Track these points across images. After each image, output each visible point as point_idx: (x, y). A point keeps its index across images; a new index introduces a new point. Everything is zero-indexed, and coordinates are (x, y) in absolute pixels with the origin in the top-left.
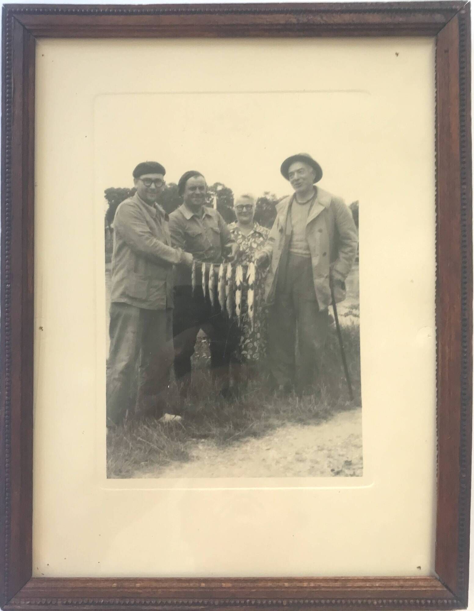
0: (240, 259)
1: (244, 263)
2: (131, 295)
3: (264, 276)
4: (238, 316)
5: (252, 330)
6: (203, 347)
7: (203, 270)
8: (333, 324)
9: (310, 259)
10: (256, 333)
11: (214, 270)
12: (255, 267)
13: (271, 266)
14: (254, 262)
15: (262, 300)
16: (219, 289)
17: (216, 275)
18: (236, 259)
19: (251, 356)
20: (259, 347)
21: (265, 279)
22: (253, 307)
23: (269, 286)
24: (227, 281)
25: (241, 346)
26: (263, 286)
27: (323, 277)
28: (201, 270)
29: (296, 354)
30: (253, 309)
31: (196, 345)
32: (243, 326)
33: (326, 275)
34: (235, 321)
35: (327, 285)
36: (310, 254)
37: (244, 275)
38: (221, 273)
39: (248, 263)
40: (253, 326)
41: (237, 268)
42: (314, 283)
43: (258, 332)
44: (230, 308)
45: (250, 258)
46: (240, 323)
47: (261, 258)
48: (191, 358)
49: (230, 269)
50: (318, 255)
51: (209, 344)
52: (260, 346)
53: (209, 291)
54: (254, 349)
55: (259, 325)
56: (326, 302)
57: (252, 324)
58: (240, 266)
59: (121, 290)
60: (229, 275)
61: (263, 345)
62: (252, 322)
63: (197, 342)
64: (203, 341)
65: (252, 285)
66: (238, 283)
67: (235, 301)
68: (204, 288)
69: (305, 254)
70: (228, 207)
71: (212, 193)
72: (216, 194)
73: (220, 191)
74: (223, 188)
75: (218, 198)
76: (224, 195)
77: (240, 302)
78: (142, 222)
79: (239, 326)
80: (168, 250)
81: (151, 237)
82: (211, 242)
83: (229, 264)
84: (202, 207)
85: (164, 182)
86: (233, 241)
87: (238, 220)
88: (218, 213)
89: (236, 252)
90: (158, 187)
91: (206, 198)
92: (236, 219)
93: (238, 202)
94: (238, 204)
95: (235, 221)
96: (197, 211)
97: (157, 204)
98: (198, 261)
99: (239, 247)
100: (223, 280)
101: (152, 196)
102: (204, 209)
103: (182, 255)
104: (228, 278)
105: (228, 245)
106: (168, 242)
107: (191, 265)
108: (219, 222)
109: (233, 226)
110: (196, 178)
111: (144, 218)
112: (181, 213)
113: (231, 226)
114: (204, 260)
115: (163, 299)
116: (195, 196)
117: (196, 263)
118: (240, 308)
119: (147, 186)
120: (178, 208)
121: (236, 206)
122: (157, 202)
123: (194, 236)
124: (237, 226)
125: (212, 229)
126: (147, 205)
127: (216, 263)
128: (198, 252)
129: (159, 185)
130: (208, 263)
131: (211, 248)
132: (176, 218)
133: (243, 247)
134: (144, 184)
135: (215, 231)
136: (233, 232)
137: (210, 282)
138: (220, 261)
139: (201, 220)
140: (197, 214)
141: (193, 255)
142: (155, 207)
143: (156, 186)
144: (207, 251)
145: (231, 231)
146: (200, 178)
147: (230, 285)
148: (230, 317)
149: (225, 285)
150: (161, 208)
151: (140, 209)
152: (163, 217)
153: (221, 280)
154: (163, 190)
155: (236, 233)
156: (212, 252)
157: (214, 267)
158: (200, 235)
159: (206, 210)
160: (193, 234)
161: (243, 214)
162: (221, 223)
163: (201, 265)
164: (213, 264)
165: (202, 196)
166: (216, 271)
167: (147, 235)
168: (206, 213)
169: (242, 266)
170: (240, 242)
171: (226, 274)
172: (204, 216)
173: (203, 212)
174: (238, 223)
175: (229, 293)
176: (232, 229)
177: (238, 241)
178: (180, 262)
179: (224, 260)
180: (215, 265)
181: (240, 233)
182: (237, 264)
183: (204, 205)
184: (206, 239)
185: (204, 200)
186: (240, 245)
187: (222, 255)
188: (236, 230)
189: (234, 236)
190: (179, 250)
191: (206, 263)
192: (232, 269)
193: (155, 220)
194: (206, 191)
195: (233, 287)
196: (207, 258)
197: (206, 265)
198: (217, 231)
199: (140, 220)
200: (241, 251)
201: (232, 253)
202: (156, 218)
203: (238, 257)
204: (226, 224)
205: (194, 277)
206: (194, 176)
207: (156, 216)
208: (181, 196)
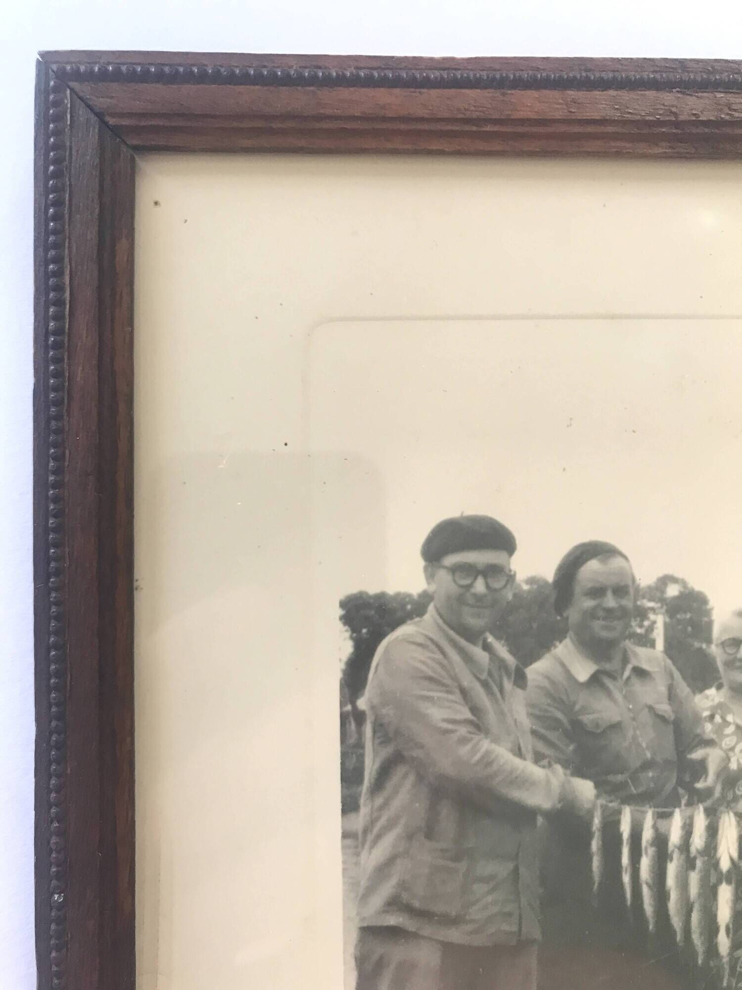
0: (730, 796)
2: (417, 904)
4: (722, 957)
7: (625, 828)
11: (655, 827)
16: (671, 881)
17: (660, 841)
18: (717, 793)
24: (695, 858)
28: (618, 829)
32: (736, 984)
34: (714, 972)
38: (675, 837)
41: (721, 821)
44: (701, 934)
49: (700, 822)
53: (641, 886)
58: (732, 815)
59: (386, 890)
60: (698, 841)
66: (725, 865)
67: (715, 916)
68: (626, 879)
70: (697, 645)
71: (651, 604)
72: (662, 607)
73: (675, 598)
74: (682, 590)
75: (668, 620)
76: (685, 612)
77: (730, 918)
78: (449, 692)
79: (725, 984)
80: (523, 771)
81: (473, 736)
82: (647, 748)
83: (699, 808)
84: (622, 646)
85: (512, 573)
86: (710, 743)
87: (724, 681)
88: (669, 662)
89: (718, 775)
90: (496, 590)
91: (633, 620)
92: (720, 678)
93: (725, 629)
94: (726, 637)
95: (716, 684)
96: (609, 659)
97: (490, 639)
98: (611, 801)
99: (728, 759)
100: (681, 854)
101: (478, 616)
102: (629, 652)
103: (563, 786)
104: (697, 850)
105: (697, 755)
106: (523, 749)
107: (590, 813)
108: (671, 689)
109: (710, 698)
110: (604, 561)
111: (455, 678)
112: (563, 665)
113: (706, 700)
114: (628, 800)
115: (510, 914)
116: (601, 613)
117: (604, 808)
118: (731, 936)
119: (462, 587)
120: (552, 648)
121: (719, 642)
122: (492, 633)
123: (599, 731)
124: (722, 700)
125: (651, 708)
126: (463, 642)
127: (662, 807)
128: (611, 778)
129: (497, 584)
130: (637, 808)
131: (647, 765)
132: (548, 678)
133: (738, 761)
134: (455, 581)
135: (660, 713)
136: (712, 717)
137: (645, 863)
138: (673, 801)
139: (620, 682)
140: (608, 666)
141: (597, 786)
142: (487, 647)
143: (488, 586)
144: (636, 771)
145: (706, 714)
146: (616, 563)
147: (701, 871)
148: (700, 962)
149: (687, 870)
150: (502, 651)
151: (443, 653)
152: (509, 675)
153: (676, 856)
154: (510, 597)
155: (718, 719)
156: (651, 774)
157: (655, 817)
158: (616, 727)
159: (636, 655)
160: (597, 726)
161: (738, 664)
162: (678, 690)
163: (619, 812)
164: (653, 809)
165: (623, 614)
166: (662, 830)
167: (463, 730)
168: (634, 662)
169: (737, 814)
170: (729, 745)
171: (691, 839)
172: (627, 673)
173: (625, 661)
174: (724, 690)
175: (700, 895)
176: (706, 709)
177: (726, 744)
178: (559, 806)
179: (683, 797)
180: (658, 813)
181: (730, 718)
182: (722, 808)
183: (627, 641)
184: (635, 738)
185: (628, 626)
186: (731, 754)
187: (680, 782)
188: (719, 711)
189: (712, 728)
190: (554, 772)
191: (632, 807)
192: (707, 823)
193: (485, 685)
194: (635, 600)
195: (709, 876)
196: (635, 792)
197: (631, 812)
198: (666, 716)
199: (444, 685)
200: (734, 771)
201: (706, 777)
202: (490, 680)
203: (723, 789)
204: (692, 694)
205: (598, 849)
206: (599, 557)
207: (490, 674)
208: (561, 615)
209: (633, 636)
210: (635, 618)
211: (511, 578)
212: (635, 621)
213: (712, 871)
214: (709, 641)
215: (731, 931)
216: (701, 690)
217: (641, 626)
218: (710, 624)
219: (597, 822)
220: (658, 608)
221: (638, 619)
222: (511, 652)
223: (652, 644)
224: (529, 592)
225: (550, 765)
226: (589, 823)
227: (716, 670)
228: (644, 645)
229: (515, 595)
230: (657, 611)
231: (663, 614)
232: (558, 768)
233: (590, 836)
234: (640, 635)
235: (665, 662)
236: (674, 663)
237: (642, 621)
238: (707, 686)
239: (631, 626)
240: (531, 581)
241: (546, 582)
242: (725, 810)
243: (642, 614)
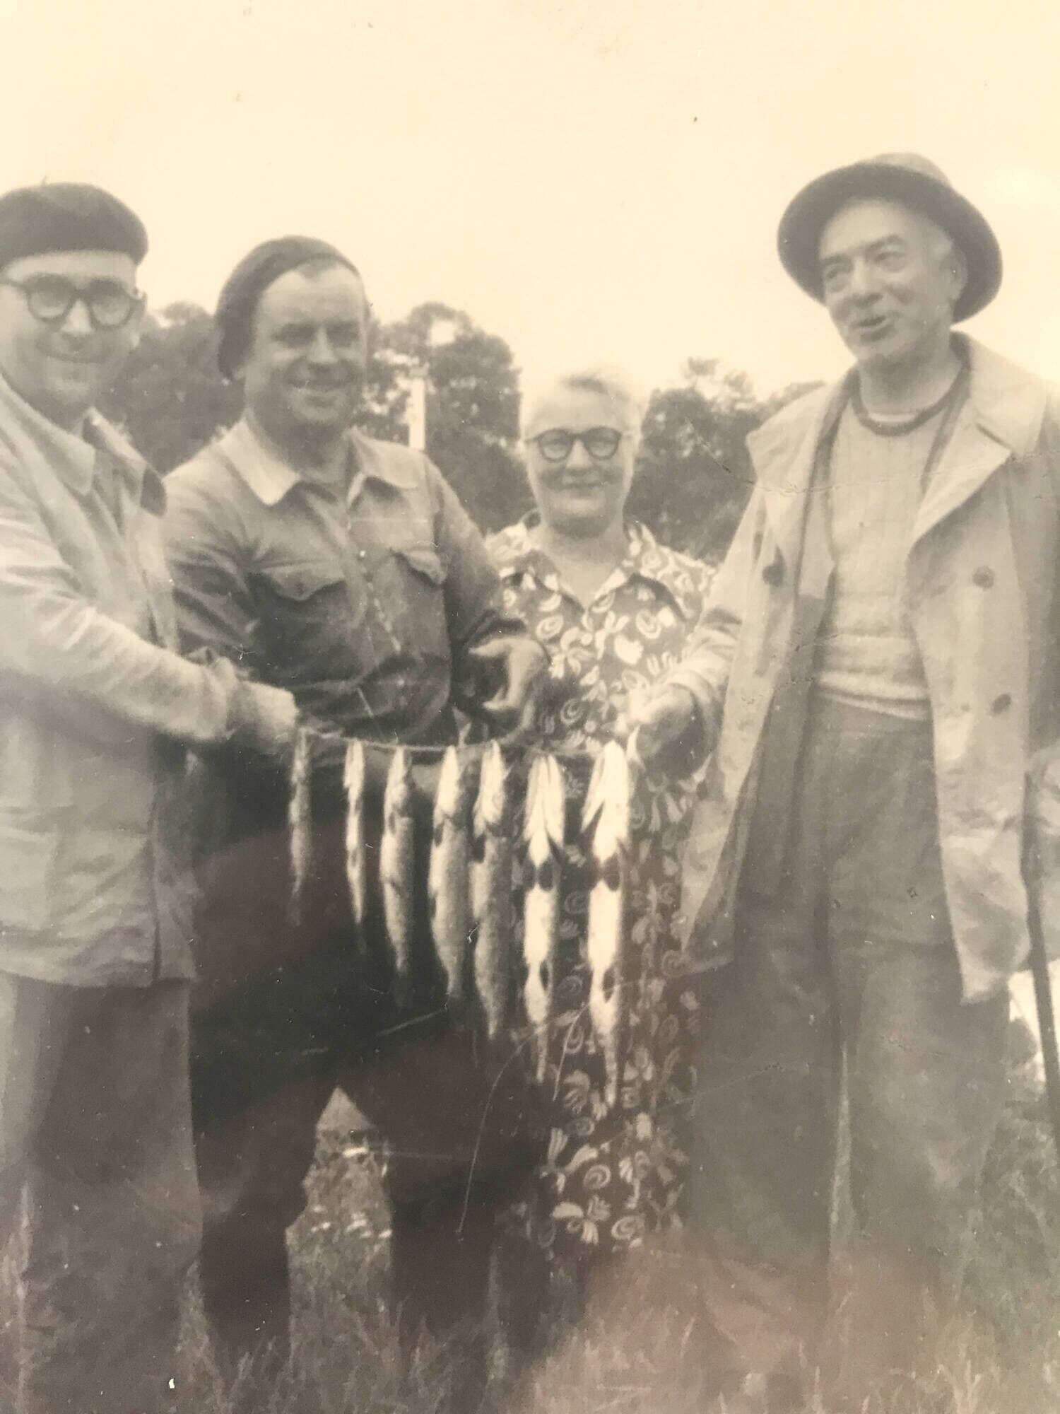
0: (550, 726)
1: (573, 742)
3: (675, 815)
4: (535, 1025)
5: (611, 1097)
6: (349, 1183)
7: (353, 780)
8: (1028, 1066)
9: (925, 729)
10: (631, 1115)
11: (409, 780)
12: (632, 766)
13: (714, 765)
14: (623, 742)
15: (667, 942)
16: (437, 879)
18: (526, 721)
19: (603, 1228)
20: (644, 1184)
21: (684, 829)
22: (618, 977)
23: (701, 868)
24: (482, 839)
25: (553, 1178)
26: (669, 867)
27: (991, 823)
28: (341, 782)
29: (834, 1218)
30: (617, 988)
31: (313, 1173)
32: (563, 1076)
33: (1002, 816)
35: (1008, 866)
36: (925, 703)
37: (573, 809)
38: (446, 799)
39: (592, 747)
40: (614, 1078)
41: (533, 772)
42: (944, 855)
43: (644, 1107)
44: (493, 980)
45: (604, 716)
46: (548, 1062)
47: (665, 721)
48: (291, 1234)
49: (494, 772)
50: (966, 708)
51: (380, 1165)
52: (651, 1181)
53: (382, 890)
54: (617, 1193)
55: (648, 1076)
56: (997, 957)
57: (611, 1068)
58: (552, 761)
60: (489, 807)
61: (666, 1176)
62: (610, 1055)
63: (317, 1155)
64: (351, 1152)
65: (613, 862)
66: (539, 853)
67: (520, 948)
68: (354, 873)
69: (900, 702)
70: (488, 439)
71: (401, 359)
72: (421, 365)
73: (447, 348)
74: (461, 332)
75: (432, 390)
76: (466, 375)
77: (549, 953)
78: (20, 518)
79: (540, 1075)
80: (159, 668)
81: (67, 600)
82: (395, 632)
83: (491, 746)
84: (344, 437)
85: (140, 296)
86: (514, 627)
87: (541, 510)
88: (435, 471)
89: (528, 688)
90: (108, 328)
91: (366, 388)
92: (534, 505)
93: (543, 414)
94: (545, 426)
95: (526, 516)
96: (319, 462)
97: (98, 420)
98: (325, 731)
99: (548, 659)
100: (456, 831)
101: (76, 376)
102: (360, 453)
103: (235, 699)
104: (487, 823)
105: (488, 649)
106: (159, 627)
107: (287, 751)
108: (438, 521)
109: (515, 543)
110: (311, 275)
111: (32, 493)
112: (232, 470)
113: (504, 548)
114: (358, 728)
115: (136, 933)
116: (305, 374)
117: (313, 741)
118: (550, 986)
119: (44, 320)
120: (214, 439)
121: (532, 436)
122: (100, 409)
123: (303, 598)
124: (537, 547)
125: (401, 558)
126: (47, 426)
127: (422, 744)
128: (326, 685)
129: (110, 317)
130: (376, 744)
131: (394, 665)
132: (206, 496)
133: (566, 660)
134: (31, 309)
135: (419, 568)
136: (517, 579)
137: (391, 846)
138: (444, 733)
139: (341, 508)
140: (318, 476)
141: (300, 700)
142: (91, 435)
143: (93, 321)
144: (374, 676)
145: (506, 572)
146: (335, 278)
147: (493, 862)
148: (492, 1030)
149: (467, 860)
150: (119, 441)
151: (12, 447)
152: (130, 484)
153: (447, 833)
154: (135, 340)
155: (528, 583)
156: (401, 682)
157: (410, 761)
158: (334, 591)
159: (370, 454)
160: (300, 587)
161: (568, 480)
162: (452, 527)
163: (341, 751)
164: (405, 747)
165: (349, 377)
166: (422, 785)
167: (46, 589)
168: (368, 470)
169: (561, 760)
170: (548, 633)
171: (476, 805)
172: (355, 489)
173: (351, 467)
174: (542, 529)
175: (491, 906)
176: (507, 564)
177: (543, 630)
178: (228, 735)
179: (463, 725)
180: (414, 754)
181: (551, 582)
182: (535, 749)
183: (355, 428)
184: (370, 613)
185: (355, 400)
186: (553, 649)
187: (456, 698)
188: (531, 569)
189: (517, 601)
190: (219, 674)
191: (367, 743)
192: (506, 773)
193: (88, 504)
194: (371, 351)
195: (510, 871)
196: (369, 712)
197: (365, 750)
198: (429, 572)
199: (11, 504)
200: (556, 680)
201: (506, 690)
202: (97, 497)
203: (537, 714)
204: (479, 535)
205: (302, 818)
206: (305, 267)
207: (97, 485)
208: (229, 375)
209: (365, 419)
210: (371, 382)
211: (136, 306)
212: (371, 389)
213: (515, 864)
214: (512, 433)
215: (551, 976)
216: (498, 528)
217: (381, 400)
218: (514, 400)
219: (299, 767)
220: (414, 366)
221: (377, 386)
222: (136, 445)
223: (403, 436)
224: (171, 332)
225: (210, 658)
226: (285, 770)
227: (527, 490)
228: (388, 437)
229: (145, 339)
230: (412, 372)
231: (425, 379)
232: (226, 665)
233: (285, 793)
234: (380, 417)
235: (427, 470)
236: (445, 474)
237: (383, 389)
238: (510, 520)
239: (363, 401)
240: (175, 311)
241: (203, 315)
242: (539, 751)
243: (383, 376)
